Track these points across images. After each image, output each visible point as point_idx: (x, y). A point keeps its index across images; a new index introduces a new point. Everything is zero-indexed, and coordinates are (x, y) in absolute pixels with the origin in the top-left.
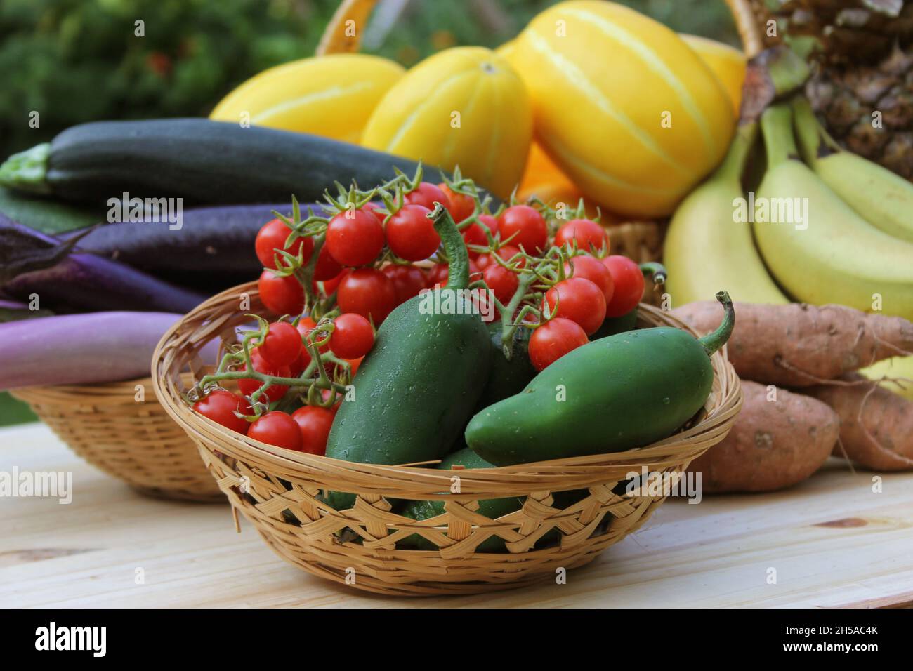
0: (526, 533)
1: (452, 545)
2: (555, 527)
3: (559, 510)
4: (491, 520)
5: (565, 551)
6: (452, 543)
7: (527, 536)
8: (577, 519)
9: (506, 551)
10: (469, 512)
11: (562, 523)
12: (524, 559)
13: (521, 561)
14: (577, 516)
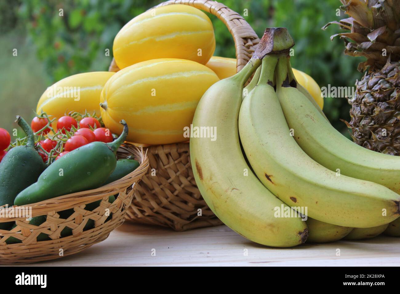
0: (54, 231)
1: (26, 239)
2: (66, 226)
3: (65, 220)
4: (37, 227)
5: (76, 236)
6: (25, 238)
7: (55, 231)
8: (74, 222)
9: (50, 239)
10: (26, 224)
11: (68, 224)
12: (59, 242)
13: (58, 243)
14: (74, 221)
